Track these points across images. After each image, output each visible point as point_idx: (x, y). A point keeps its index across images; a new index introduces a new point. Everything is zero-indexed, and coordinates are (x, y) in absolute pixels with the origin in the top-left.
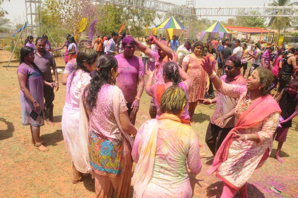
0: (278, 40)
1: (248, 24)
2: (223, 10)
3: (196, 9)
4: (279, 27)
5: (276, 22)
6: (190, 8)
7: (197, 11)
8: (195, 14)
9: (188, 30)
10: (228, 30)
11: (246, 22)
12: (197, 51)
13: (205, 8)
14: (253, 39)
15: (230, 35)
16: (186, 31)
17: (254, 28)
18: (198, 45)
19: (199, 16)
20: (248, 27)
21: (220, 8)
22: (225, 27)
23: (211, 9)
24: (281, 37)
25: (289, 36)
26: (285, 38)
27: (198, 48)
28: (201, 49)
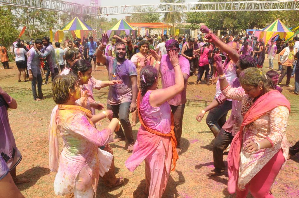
0: (175, 32)
1: (147, 20)
2: (129, 8)
3: (101, 8)
4: (173, 21)
5: (169, 17)
6: (95, 8)
7: (103, 11)
8: (102, 14)
9: (96, 30)
10: (133, 27)
11: (144, 18)
12: (143, 50)
13: (111, 7)
14: (152, 33)
15: (135, 31)
16: (94, 31)
17: (152, 23)
18: (144, 44)
19: (106, 15)
20: (146, 22)
21: (126, 6)
22: (129, 24)
23: (117, 8)
24: (177, 30)
25: (183, 28)
26: (180, 30)
27: (144, 47)
28: (147, 47)
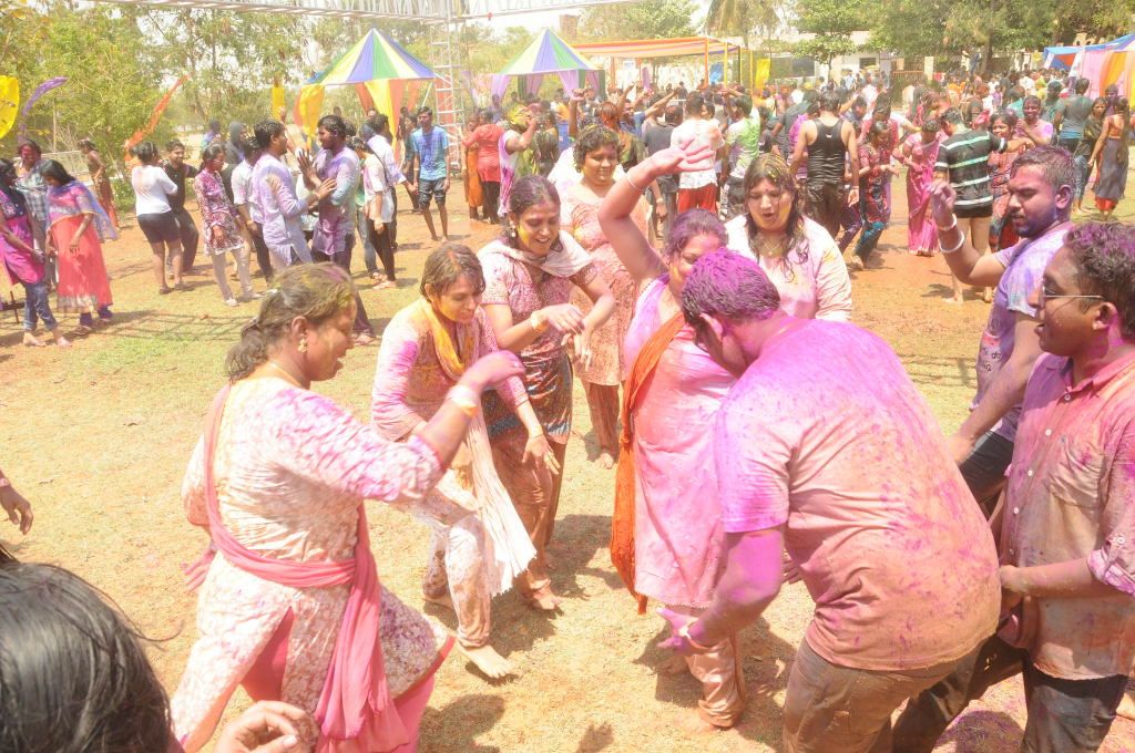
1: (640, 28)
4: (743, 27)
5: (729, 10)
10: (591, 57)
11: (631, 19)
14: (666, 79)
15: (597, 75)
19: (483, 16)
20: (641, 38)
24: (763, 60)
25: (784, 55)
26: (774, 62)
